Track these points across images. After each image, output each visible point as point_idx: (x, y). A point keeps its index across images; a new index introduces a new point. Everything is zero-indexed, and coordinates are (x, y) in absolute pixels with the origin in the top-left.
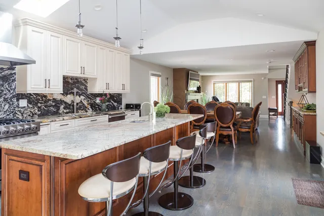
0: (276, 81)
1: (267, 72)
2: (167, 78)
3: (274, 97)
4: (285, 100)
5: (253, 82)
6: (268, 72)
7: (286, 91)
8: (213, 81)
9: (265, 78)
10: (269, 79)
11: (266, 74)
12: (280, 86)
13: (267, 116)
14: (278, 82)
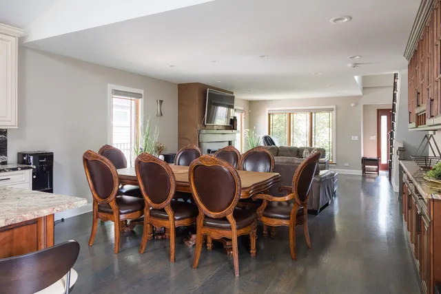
0: (378, 110)
1: (359, 93)
2: (161, 102)
3: (375, 138)
4: (392, 144)
5: (334, 112)
6: (361, 94)
7: (393, 128)
8: (267, 109)
9: (356, 104)
10: (364, 105)
11: (359, 97)
12: (384, 119)
13: (360, 172)
14: (381, 112)
